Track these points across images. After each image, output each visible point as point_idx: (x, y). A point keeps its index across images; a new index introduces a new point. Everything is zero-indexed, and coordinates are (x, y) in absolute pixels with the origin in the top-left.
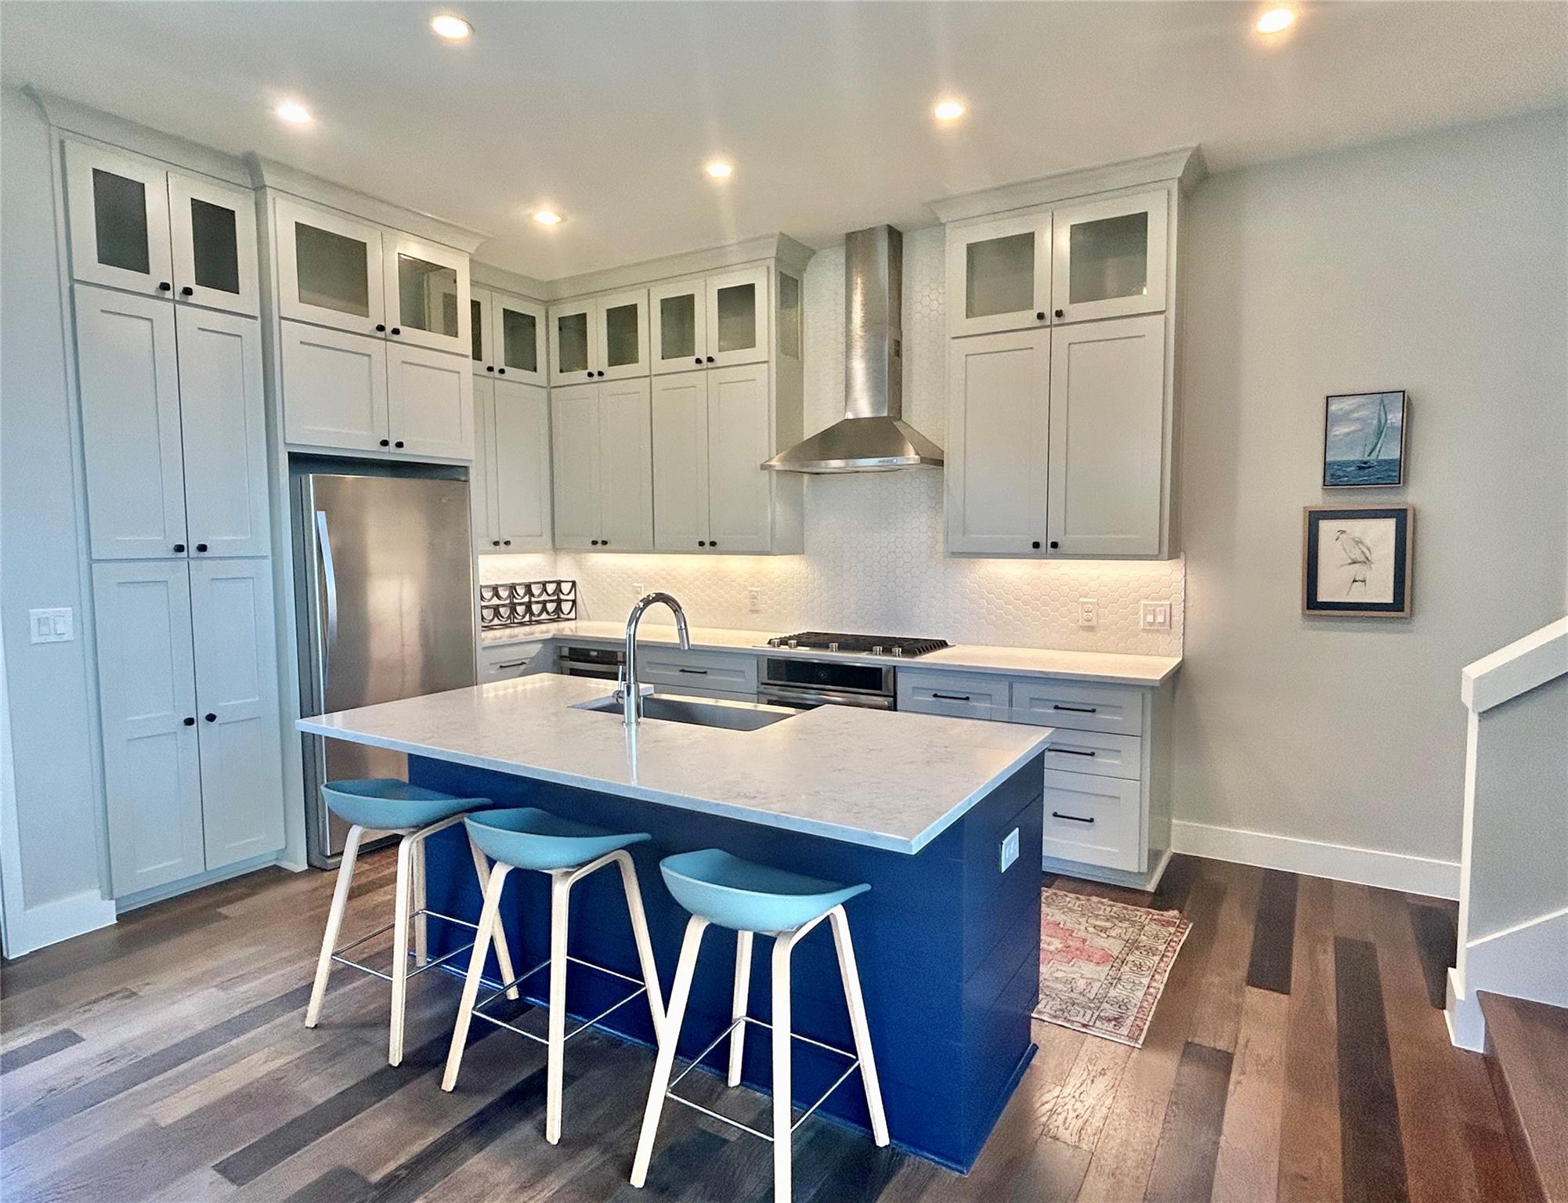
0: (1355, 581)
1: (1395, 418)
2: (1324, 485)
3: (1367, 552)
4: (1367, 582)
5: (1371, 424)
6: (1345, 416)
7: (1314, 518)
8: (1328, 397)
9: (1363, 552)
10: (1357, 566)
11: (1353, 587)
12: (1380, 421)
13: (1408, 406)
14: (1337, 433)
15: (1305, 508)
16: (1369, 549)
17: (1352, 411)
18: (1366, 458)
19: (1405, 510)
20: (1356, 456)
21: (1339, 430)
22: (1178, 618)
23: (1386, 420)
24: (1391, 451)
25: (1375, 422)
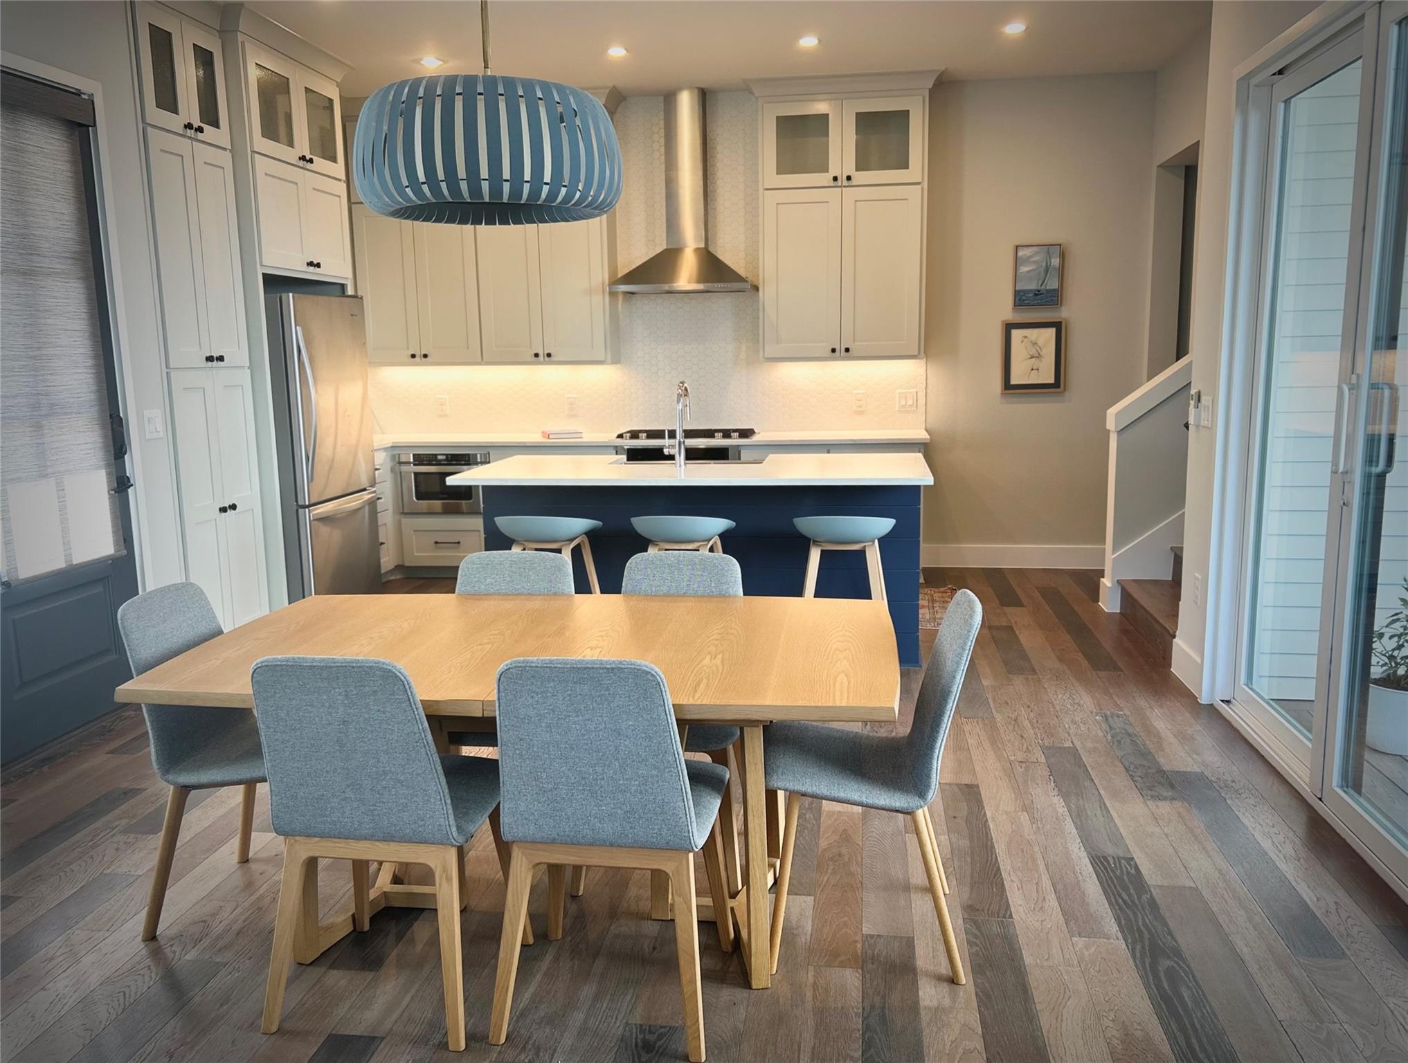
0: (1032, 369)
1: (1056, 262)
2: (1015, 306)
3: (1039, 350)
4: (1040, 370)
5: (1042, 265)
6: (1027, 260)
7: (1009, 327)
8: (1017, 247)
9: (1037, 351)
10: (1034, 359)
11: (1032, 374)
12: (1047, 263)
13: (1063, 256)
14: (1021, 271)
15: (1003, 321)
16: (1040, 349)
17: (1031, 257)
18: (1039, 288)
19: (1060, 323)
20: (1033, 286)
21: (1024, 269)
22: (922, 401)
23: (1050, 263)
24: (1053, 284)
25: (1044, 264)
